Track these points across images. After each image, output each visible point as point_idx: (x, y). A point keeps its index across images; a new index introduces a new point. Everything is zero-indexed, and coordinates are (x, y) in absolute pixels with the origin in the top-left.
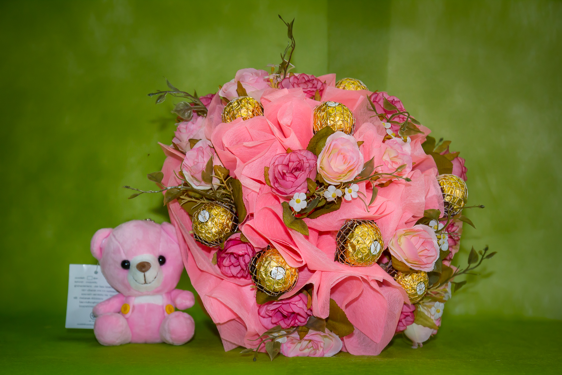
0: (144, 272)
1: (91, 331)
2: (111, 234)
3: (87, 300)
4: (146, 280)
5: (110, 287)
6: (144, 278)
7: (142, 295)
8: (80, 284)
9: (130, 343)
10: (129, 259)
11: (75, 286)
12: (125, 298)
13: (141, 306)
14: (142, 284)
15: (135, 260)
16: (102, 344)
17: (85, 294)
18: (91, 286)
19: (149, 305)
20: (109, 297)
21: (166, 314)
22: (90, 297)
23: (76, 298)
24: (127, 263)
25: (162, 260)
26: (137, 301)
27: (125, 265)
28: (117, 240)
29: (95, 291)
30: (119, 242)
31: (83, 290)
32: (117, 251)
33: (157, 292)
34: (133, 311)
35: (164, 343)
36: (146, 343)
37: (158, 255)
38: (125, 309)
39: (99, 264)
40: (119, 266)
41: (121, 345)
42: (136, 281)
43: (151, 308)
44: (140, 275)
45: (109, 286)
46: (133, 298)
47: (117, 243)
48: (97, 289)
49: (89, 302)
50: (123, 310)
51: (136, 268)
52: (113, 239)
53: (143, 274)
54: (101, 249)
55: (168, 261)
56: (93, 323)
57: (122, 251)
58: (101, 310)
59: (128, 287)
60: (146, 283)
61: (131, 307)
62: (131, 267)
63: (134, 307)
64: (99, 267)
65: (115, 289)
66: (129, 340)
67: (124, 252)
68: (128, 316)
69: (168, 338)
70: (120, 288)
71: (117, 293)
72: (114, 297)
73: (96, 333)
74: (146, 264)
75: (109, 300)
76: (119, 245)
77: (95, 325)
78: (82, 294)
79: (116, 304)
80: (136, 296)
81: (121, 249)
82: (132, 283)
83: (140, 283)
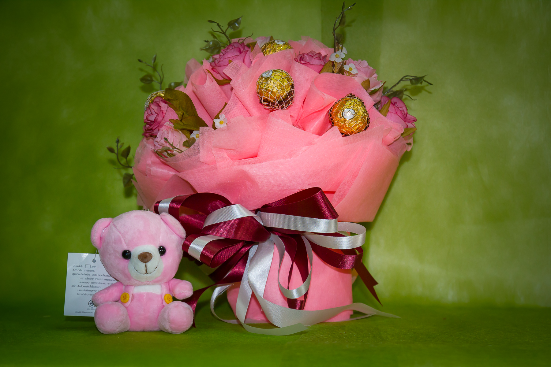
0: (145, 262)
1: (91, 319)
2: (111, 224)
3: (86, 289)
4: (147, 270)
5: (108, 276)
6: (145, 269)
7: (142, 284)
8: (79, 272)
9: (128, 331)
10: (130, 250)
11: (73, 274)
12: (124, 287)
13: (141, 295)
14: (143, 274)
15: (136, 251)
16: (102, 332)
17: (83, 283)
18: (89, 275)
19: (148, 294)
20: (107, 286)
21: (164, 303)
22: (89, 285)
23: (74, 286)
24: (128, 253)
25: (162, 251)
26: (136, 290)
27: (126, 255)
28: (117, 230)
29: (93, 279)
30: (120, 232)
31: (81, 278)
32: (118, 241)
33: (156, 282)
34: (132, 300)
35: (161, 331)
36: (144, 331)
37: (158, 246)
38: (125, 298)
39: (98, 253)
40: (120, 255)
41: (120, 333)
42: (137, 271)
43: (150, 297)
44: (142, 265)
45: (108, 274)
46: (133, 287)
47: (118, 233)
48: (95, 277)
49: (87, 290)
50: (122, 299)
51: (137, 259)
52: (114, 229)
53: (145, 264)
54: (101, 238)
55: (167, 252)
56: (94, 311)
57: (123, 242)
58: (100, 299)
59: (129, 277)
60: (146, 273)
61: (131, 296)
62: (132, 257)
63: (133, 296)
64: (98, 255)
65: (113, 277)
66: (128, 329)
67: (125, 242)
68: (127, 305)
69: (167, 327)
70: (120, 276)
71: (116, 281)
72: (113, 285)
73: (97, 321)
74: (148, 255)
75: (108, 288)
76: (120, 234)
77: (96, 313)
78: (80, 282)
79: (115, 293)
80: (135, 285)
81: (122, 239)
82: (133, 273)
83: (141, 273)
